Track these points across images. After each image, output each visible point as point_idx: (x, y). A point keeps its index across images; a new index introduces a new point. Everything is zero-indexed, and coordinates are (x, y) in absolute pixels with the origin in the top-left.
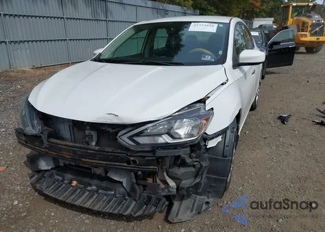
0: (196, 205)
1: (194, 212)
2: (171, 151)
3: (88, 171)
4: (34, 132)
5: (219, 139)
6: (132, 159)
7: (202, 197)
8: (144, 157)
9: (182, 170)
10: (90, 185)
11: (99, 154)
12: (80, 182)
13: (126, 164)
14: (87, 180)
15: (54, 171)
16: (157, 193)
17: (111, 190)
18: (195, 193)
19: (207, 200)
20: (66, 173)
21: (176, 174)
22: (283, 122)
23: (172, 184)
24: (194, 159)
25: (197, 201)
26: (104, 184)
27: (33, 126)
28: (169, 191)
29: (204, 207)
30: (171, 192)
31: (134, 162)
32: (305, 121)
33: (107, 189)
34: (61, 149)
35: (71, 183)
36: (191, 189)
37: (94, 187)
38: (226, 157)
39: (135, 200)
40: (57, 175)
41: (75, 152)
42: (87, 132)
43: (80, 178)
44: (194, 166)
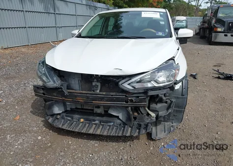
0: (166, 128)
1: (167, 132)
2: (158, 91)
3: (91, 111)
4: (55, 85)
5: (180, 84)
6: (129, 98)
7: (169, 123)
8: (138, 97)
9: (159, 105)
10: (94, 121)
11: (106, 97)
12: (86, 120)
13: (124, 103)
14: (91, 117)
15: (64, 114)
16: (144, 121)
17: (110, 122)
18: (164, 121)
19: (172, 125)
20: (74, 114)
21: (156, 108)
22: (195, 78)
23: (153, 115)
24: (167, 98)
25: (166, 126)
26: (105, 119)
27: (54, 81)
28: (151, 120)
29: (172, 129)
30: (153, 120)
31: (132, 101)
32: (208, 77)
33: (107, 122)
34: (76, 96)
35: (79, 120)
36: (166, 117)
37: (97, 122)
38: (184, 95)
39: (130, 127)
40: (66, 116)
41: (88, 97)
42: (94, 84)
43: (85, 117)
44: (166, 102)
